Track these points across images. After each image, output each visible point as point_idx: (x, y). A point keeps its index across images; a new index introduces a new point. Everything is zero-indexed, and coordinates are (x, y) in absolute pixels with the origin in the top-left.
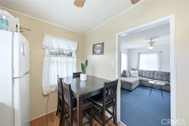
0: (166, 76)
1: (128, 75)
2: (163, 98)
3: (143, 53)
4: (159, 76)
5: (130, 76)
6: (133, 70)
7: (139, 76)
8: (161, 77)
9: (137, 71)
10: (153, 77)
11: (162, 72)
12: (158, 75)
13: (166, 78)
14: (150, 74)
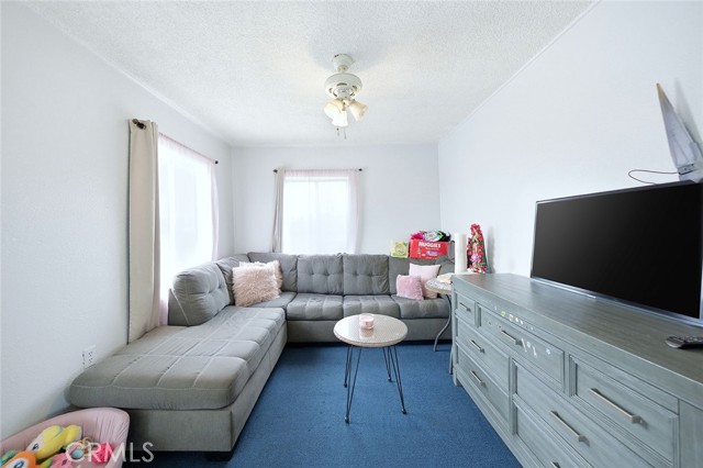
0: (381, 273)
1: (214, 299)
2: (405, 413)
3: (297, 171)
4: (360, 278)
5: (233, 303)
6: (250, 258)
7: (284, 290)
8: (367, 277)
9: (276, 262)
10: (341, 285)
11: (369, 256)
12: (356, 274)
13: (381, 281)
14: (326, 274)
